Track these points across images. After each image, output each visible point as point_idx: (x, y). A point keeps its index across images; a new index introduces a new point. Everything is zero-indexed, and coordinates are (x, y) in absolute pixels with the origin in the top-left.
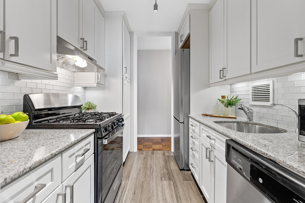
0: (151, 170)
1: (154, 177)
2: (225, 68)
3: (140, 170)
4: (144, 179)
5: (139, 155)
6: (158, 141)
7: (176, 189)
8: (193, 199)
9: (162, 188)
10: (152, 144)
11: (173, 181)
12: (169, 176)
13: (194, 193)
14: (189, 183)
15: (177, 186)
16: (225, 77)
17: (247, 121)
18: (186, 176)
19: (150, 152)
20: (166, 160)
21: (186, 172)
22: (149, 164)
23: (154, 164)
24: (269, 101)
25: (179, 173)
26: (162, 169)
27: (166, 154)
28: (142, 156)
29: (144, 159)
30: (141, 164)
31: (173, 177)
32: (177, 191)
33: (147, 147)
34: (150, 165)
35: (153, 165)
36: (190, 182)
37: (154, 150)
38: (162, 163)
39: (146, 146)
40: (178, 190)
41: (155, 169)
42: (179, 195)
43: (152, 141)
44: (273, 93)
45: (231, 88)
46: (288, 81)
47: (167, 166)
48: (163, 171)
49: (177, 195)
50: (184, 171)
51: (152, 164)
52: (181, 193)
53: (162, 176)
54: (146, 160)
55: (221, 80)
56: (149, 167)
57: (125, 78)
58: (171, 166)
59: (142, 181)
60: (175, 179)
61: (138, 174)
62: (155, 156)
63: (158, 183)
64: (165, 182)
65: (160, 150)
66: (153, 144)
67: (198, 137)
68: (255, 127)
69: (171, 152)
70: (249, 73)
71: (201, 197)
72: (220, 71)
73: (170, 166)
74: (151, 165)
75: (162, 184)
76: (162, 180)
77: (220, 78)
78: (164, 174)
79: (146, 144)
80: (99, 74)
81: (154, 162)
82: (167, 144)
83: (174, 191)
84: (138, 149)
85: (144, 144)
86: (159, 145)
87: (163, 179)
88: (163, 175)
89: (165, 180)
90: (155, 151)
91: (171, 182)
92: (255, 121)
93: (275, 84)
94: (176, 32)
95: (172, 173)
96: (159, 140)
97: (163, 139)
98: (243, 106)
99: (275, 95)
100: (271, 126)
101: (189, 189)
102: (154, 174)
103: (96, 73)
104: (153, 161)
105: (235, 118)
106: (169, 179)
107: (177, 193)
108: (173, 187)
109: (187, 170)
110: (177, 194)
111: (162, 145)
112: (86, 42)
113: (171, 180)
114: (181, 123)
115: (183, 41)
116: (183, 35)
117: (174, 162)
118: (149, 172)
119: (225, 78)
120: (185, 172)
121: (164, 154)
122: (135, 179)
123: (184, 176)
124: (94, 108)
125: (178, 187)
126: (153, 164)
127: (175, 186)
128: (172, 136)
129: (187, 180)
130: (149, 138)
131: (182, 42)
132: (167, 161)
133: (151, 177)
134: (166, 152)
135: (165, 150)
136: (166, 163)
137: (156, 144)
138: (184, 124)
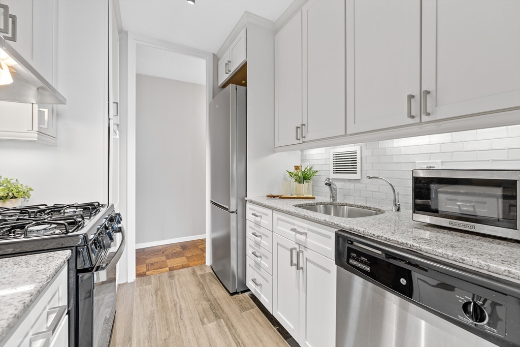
0: (176, 311)
1: (187, 322)
2: (304, 125)
3: (153, 318)
4: (167, 333)
5: (141, 286)
6: (175, 251)
7: (233, 331)
8: (265, 338)
9: (209, 339)
10: (164, 258)
11: (224, 319)
12: (216, 312)
13: (263, 328)
14: (250, 313)
15: (232, 326)
16: (305, 137)
17: (329, 202)
18: (243, 302)
19: (166, 274)
20: (201, 283)
21: (240, 295)
22: (169, 299)
23: (180, 296)
24: (356, 173)
25: (230, 301)
26: (197, 302)
27: (199, 273)
28: (150, 288)
29: (156, 291)
30: (152, 304)
31: (223, 311)
32: (236, 335)
33: (156, 266)
34: (171, 301)
35: (177, 300)
36: (251, 310)
37: (171, 269)
38: (195, 291)
39: (152, 264)
40: (236, 331)
41: (183, 306)
42: (241, 340)
43: (163, 253)
44: (361, 162)
45: (302, 155)
46: (378, 148)
47: (206, 295)
48: (200, 306)
49: (238, 342)
50: (237, 295)
51: (176, 298)
52: (243, 334)
53: (201, 316)
54: (159, 293)
55: (298, 142)
56: (170, 305)
57: (116, 126)
58: (213, 293)
59: (163, 338)
60: (225, 313)
61: (150, 327)
62: (177, 282)
63: (198, 330)
64: (210, 325)
65: (183, 267)
66: (168, 258)
67: (269, 233)
68: (343, 209)
69: (206, 266)
70: (344, 134)
71: (274, 331)
72: (297, 128)
73: (211, 292)
74: (174, 301)
75: (205, 331)
76: (203, 323)
77: (297, 139)
78: (203, 310)
79: (152, 262)
80: (46, 111)
81: (179, 293)
82: (194, 254)
83: (230, 336)
84: (138, 275)
85: (148, 261)
86: (179, 259)
87: (205, 320)
88: (203, 313)
89: (210, 322)
90: (174, 271)
91: (220, 322)
92: (339, 200)
93: (363, 151)
94: (214, 54)
95: (219, 304)
96: (178, 249)
97: (184, 246)
98: (331, 181)
99: (363, 165)
100: (361, 206)
101: (254, 323)
102: (185, 315)
103: (36, 106)
104: (176, 291)
105: (314, 198)
106: (216, 316)
107: (237, 337)
108: (226, 330)
109: (243, 292)
110: (236, 339)
111: (185, 258)
112: (14, 18)
113: (220, 318)
114: (232, 212)
115: (231, 73)
116: (230, 62)
117: (216, 284)
118: (173, 316)
119: (304, 140)
120: (240, 297)
121: (194, 273)
122: (147, 341)
123: (240, 303)
124: (25, 195)
125: (235, 326)
126: (178, 297)
127: (231, 326)
128: (208, 236)
129: (245, 309)
130: (156, 248)
131: (228, 73)
132: (203, 285)
133: (180, 324)
134: (196, 270)
135: (194, 265)
136: (203, 288)
137: (172, 257)
138: (237, 213)
